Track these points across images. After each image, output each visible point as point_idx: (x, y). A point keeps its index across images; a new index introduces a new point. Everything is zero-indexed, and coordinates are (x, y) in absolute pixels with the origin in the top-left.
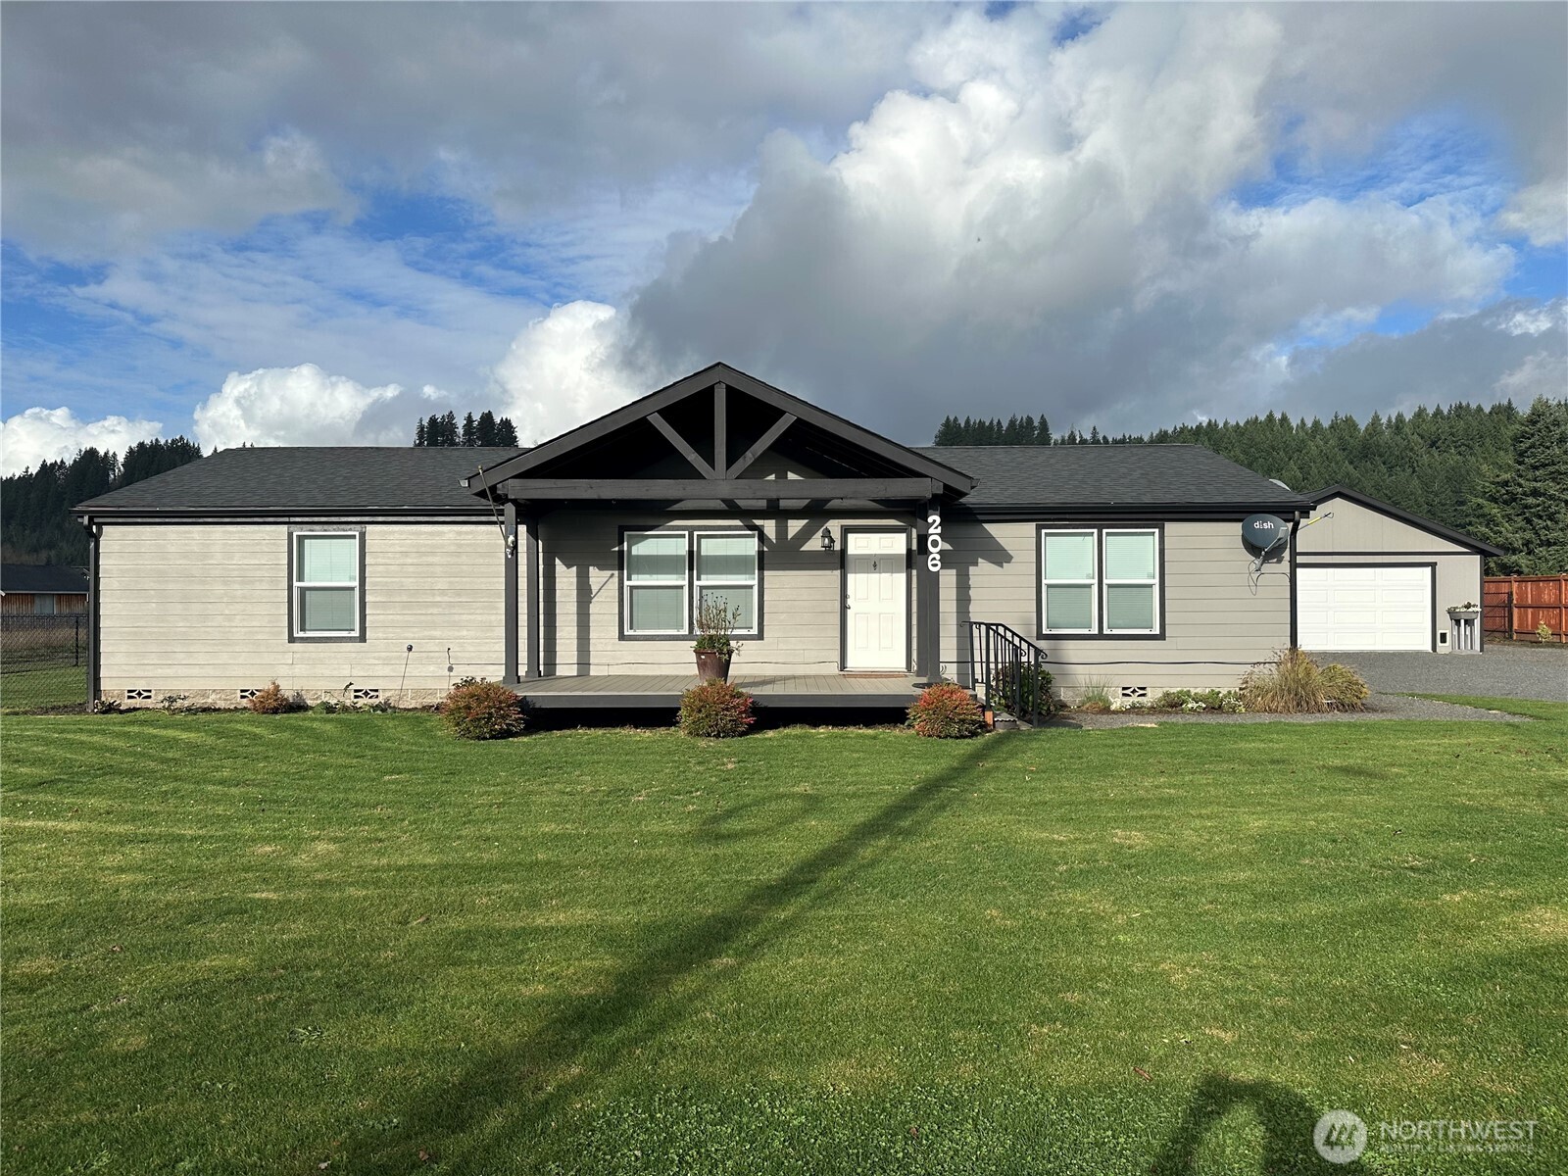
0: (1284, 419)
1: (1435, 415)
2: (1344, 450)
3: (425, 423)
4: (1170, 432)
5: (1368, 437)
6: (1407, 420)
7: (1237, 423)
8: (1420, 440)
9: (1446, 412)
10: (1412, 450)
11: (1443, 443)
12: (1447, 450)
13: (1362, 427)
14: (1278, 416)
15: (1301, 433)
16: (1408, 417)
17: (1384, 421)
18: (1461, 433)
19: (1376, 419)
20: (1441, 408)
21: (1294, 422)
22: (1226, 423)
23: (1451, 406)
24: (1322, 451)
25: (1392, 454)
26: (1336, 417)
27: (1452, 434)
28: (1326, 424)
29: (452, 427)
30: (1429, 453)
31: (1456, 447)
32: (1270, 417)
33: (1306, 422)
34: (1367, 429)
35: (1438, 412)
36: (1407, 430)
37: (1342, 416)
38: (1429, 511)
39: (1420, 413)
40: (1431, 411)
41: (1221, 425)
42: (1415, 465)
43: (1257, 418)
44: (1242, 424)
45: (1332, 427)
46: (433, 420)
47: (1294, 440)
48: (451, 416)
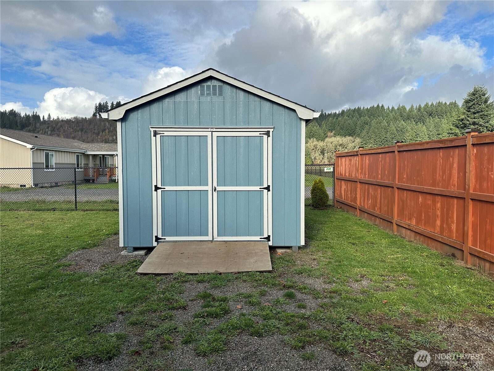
0: (383, 106)
1: (431, 105)
2: (402, 116)
3: (97, 105)
4: (345, 110)
5: (409, 112)
6: (422, 107)
7: (367, 108)
8: (426, 113)
9: (435, 105)
10: (423, 117)
11: (434, 114)
12: (435, 117)
13: (408, 109)
14: (380, 105)
15: (388, 111)
16: (422, 106)
17: (415, 107)
18: (439, 111)
19: (412, 106)
20: (433, 103)
21: (386, 107)
22: (364, 108)
23: (436, 102)
24: (394, 117)
25: (417, 118)
26: (399, 106)
27: (437, 112)
28: (396, 108)
29: (107, 107)
30: (429, 117)
31: (438, 116)
32: (378, 106)
33: (390, 107)
34: (409, 110)
35: (432, 105)
36: (422, 110)
37: (401, 105)
38: (428, 137)
39: (427, 105)
40: (430, 104)
41: (362, 109)
42: (424, 122)
43: (374, 106)
44: (369, 108)
45: (398, 109)
46: (100, 104)
47: (385, 113)
48: (107, 103)
